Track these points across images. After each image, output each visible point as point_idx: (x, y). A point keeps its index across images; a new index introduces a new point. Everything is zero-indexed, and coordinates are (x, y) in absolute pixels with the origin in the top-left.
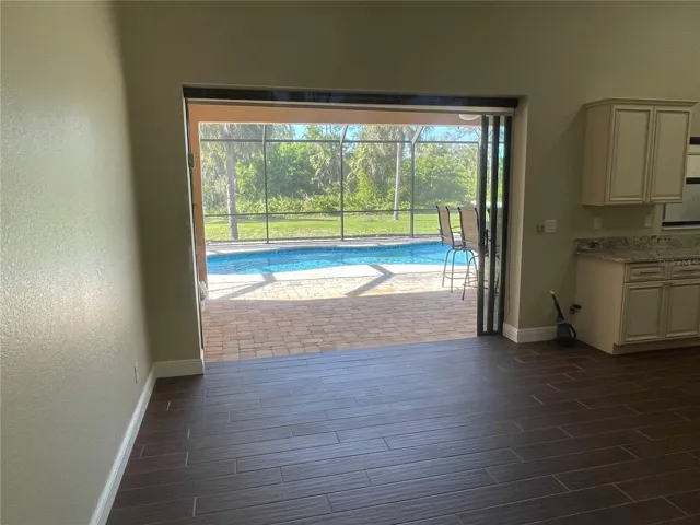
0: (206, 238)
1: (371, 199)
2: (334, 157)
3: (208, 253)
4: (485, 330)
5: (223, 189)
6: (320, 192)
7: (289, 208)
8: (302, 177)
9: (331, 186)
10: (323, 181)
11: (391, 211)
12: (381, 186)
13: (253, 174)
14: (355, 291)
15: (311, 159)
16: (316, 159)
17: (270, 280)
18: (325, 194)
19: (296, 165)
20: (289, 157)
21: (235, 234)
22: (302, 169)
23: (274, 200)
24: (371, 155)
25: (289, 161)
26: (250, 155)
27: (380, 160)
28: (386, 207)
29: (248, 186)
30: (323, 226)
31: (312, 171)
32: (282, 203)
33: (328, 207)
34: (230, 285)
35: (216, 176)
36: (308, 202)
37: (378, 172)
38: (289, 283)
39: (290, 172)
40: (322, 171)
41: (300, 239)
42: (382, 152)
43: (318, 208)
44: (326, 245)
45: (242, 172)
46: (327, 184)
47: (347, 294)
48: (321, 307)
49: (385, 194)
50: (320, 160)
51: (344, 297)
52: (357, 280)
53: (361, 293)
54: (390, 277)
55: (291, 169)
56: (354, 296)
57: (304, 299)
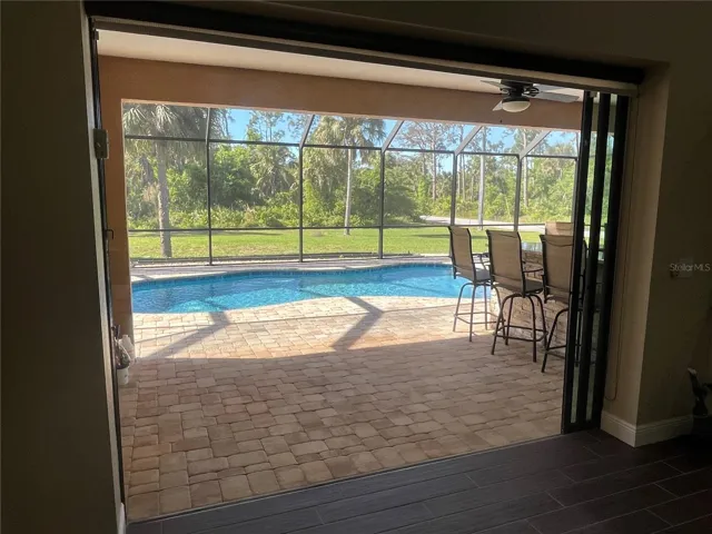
0: (131, 255)
1: (318, 211)
2: (276, 167)
3: (134, 279)
4: (573, 420)
5: (152, 197)
6: (261, 203)
7: (229, 220)
8: (242, 187)
9: (273, 196)
10: (264, 191)
11: (339, 226)
12: (328, 199)
13: (187, 181)
14: (341, 340)
15: (252, 167)
16: (257, 168)
17: (221, 322)
18: (267, 205)
19: (234, 174)
20: (229, 164)
21: (168, 251)
22: (243, 178)
24: (318, 165)
25: (227, 170)
26: (183, 161)
27: (328, 170)
28: (335, 220)
29: (180, 194)
30: (269, 242)
31: (253, 180)
32: (221, 215)
33: (272, 220)
34: (167, 332)
35: (145, 183)
36: (249, 214)
37: (325, 183)
38: (249, 328)
39: (229, 181)
40: (264, 180)
41: (250, 259)
42: (332, 161)
43: (261, 221)
44: (282, 268)
45: (174, 180)
46: (269, 194)
47: (333, 346)
48: (305, 371)
49: (332, 207)
50: (261, 168)
51: (331, 350)
52: (338, 321)
53: (351, 344)
54: (379, 317)
55: (230, 177)
56: (344, 349)
57: (274, 355)
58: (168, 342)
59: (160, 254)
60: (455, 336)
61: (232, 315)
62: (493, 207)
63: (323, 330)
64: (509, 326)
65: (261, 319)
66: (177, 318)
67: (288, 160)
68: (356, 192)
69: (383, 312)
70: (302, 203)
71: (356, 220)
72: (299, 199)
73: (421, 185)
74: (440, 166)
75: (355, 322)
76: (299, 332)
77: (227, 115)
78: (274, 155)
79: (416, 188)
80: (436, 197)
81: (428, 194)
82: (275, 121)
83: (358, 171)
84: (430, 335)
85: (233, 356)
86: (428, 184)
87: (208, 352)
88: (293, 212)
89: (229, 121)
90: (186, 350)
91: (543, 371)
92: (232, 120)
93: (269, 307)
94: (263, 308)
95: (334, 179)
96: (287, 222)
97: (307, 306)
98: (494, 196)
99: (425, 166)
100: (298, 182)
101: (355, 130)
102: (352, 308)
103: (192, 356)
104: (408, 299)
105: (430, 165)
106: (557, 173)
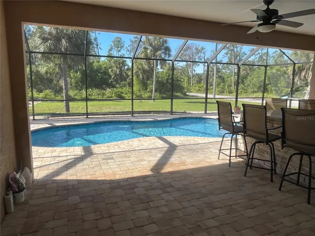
1: (140, 91)
2: (121, 70)
6: (114, 87)
7: (99, 95)
8: (105, 79)
9: (119, 83)
10: (115, 81)
11: (150, 98)
12: (145, 85)
13: (80, 76)
15: (110, 70)
16: (112, 70)
17: (88, 153)
18: (117, 88)
19: (101, 73)
20: (99, 69)
21: (68, 109)
22: (105, 75)
23: (90, 90)
24: (140, 69)
25: (98, 71)
26: (78, 67)
27: (144, 71)
28: (147, 95)
29: (77, 83)
30: (117, 105)
31: (110, 76)
32: (94, 92)
33: (119, 94)
35: (60, 77)
36: (108, 92)
37: (143, 78)
38: (103, 157)
39: (99, 76)
40: (115, 76)
41: (107, 115)
42: (146, 67)
43: (113, 95)
44: (123, 120)
45: (74, 76)
46: (117, 83)
47: (152, 170)
48: (136, 190)
49: (146, 89)
50: (114, 71)
51: (150, 173)
52: (153, 151)
53: (162, 169)
54: (175, 149)
55: (99, 75)
56: (158, 172)
57: (118, 177)
58: (56, 167)
59: (64, 111)
60: (220, 162)
61: (95, 148)
62: (219, 89)
63: (145, 158)
64: (252, 158)
65: (111, 151)
66: (64, 151)
67: (126, 67)
68: (158, 82)
69: (177, 146)
70: (133, 87)
71: (158, 95)
72: (131, 85)
73: (186, 79)
74: (194, 71)
75: (163, 152)
76: (132, 159)
77: (99, 47)
78: (120, 65)
79: (184, 80)
80: (193, 84)
81: (189, 83)
82: (120, 50)
83: (158, 72)
84: (205, 162)
85: (93, 178)
86: (189, 78)
87: (79, 175)
88: (128, 91)
89: (99, 49)
90: (66, 173)
91: (280, 190)
92: (101, 49)
93: (115, 143)
94: (112, 143)
95: (148, 76)
96: (126, 95)
97: (137, 143)
98: (219, 84)
99: (188, 71)
100: (131, 77)
101: (158, 53)
102: (160, 144)
103: (69, 178)
104: (189, 138)
105: (190, 70)
106: (248, 74)
